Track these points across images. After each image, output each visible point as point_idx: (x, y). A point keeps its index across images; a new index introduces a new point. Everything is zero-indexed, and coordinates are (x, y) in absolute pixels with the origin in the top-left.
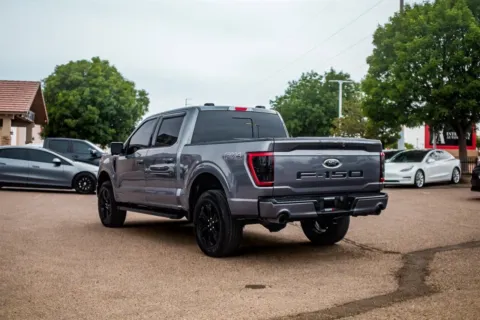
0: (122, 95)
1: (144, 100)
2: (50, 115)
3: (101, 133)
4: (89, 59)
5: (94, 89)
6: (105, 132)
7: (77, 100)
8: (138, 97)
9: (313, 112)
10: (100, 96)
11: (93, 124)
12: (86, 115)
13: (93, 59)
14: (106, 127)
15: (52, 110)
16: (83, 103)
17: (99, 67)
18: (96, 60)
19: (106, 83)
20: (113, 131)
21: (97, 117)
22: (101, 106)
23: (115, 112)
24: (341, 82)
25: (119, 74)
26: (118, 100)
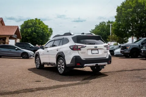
0: (44, 30)
1: (51, 31)
2: (22, 36)
3: (38, 41)
4: (34, 19)
5: (35, 28)
6: (39, 41)
7: (30, 31)
8: (49, 30)
9: (103, 34)
10: (37, 30)
11: (35, 38)
12: (33, 36)
13: (35, 19)
14: (39, 39)
15: (23, 34)
16: (32, 32)
17: (37, 21)
18: (36, 19)
19: (39, 26)
20: (41, 40)
21: (36, 36)
22: (37, 33)
23: (42, 35)
24: (111, 24)
25: (43, 23)
26: (43, 31)
